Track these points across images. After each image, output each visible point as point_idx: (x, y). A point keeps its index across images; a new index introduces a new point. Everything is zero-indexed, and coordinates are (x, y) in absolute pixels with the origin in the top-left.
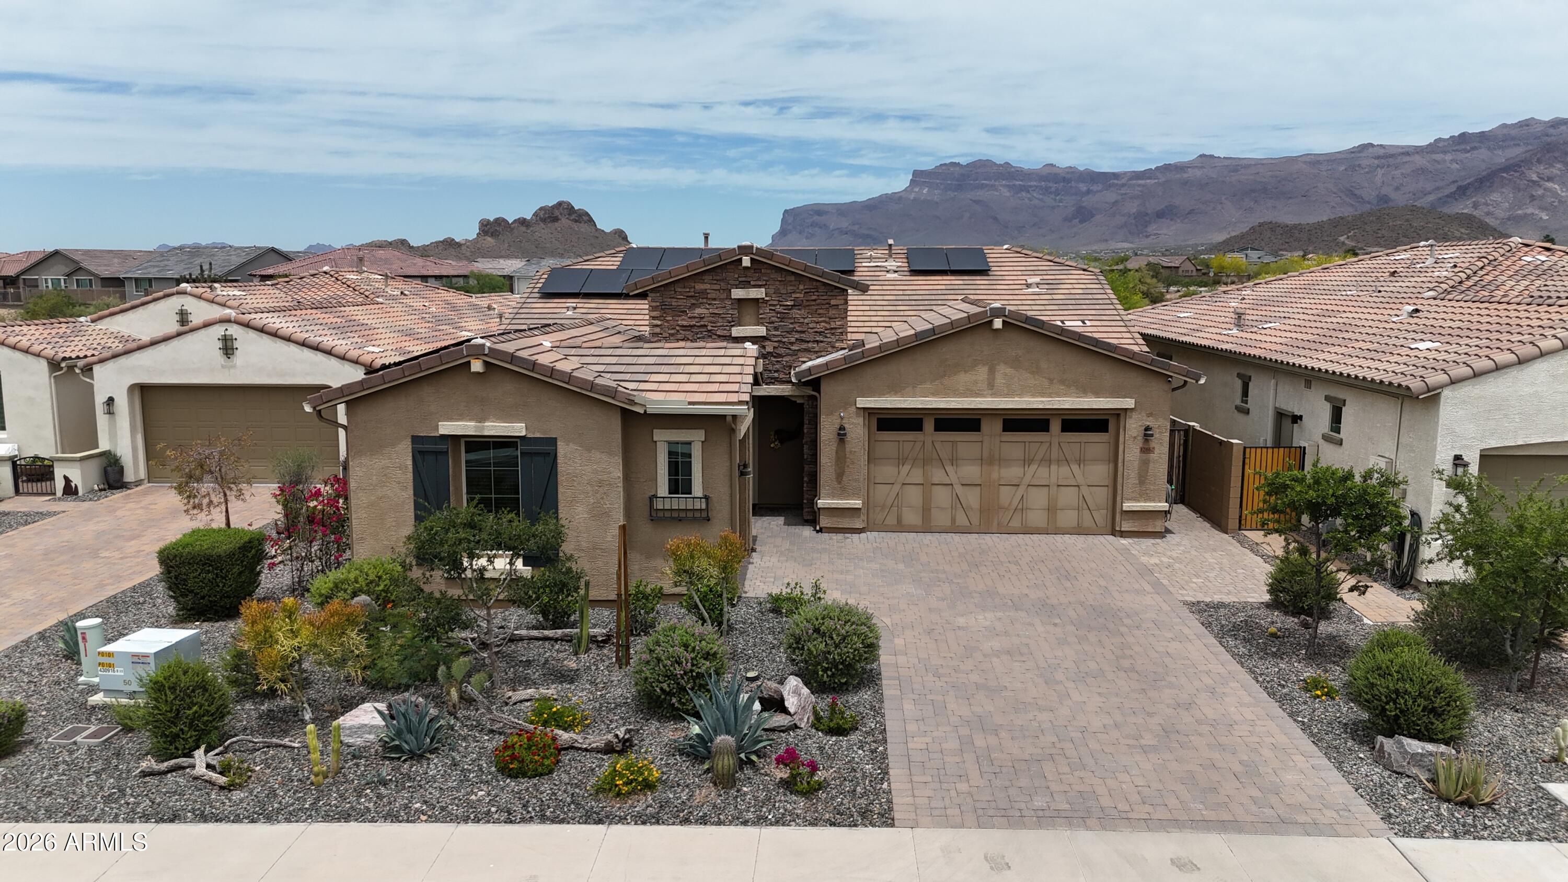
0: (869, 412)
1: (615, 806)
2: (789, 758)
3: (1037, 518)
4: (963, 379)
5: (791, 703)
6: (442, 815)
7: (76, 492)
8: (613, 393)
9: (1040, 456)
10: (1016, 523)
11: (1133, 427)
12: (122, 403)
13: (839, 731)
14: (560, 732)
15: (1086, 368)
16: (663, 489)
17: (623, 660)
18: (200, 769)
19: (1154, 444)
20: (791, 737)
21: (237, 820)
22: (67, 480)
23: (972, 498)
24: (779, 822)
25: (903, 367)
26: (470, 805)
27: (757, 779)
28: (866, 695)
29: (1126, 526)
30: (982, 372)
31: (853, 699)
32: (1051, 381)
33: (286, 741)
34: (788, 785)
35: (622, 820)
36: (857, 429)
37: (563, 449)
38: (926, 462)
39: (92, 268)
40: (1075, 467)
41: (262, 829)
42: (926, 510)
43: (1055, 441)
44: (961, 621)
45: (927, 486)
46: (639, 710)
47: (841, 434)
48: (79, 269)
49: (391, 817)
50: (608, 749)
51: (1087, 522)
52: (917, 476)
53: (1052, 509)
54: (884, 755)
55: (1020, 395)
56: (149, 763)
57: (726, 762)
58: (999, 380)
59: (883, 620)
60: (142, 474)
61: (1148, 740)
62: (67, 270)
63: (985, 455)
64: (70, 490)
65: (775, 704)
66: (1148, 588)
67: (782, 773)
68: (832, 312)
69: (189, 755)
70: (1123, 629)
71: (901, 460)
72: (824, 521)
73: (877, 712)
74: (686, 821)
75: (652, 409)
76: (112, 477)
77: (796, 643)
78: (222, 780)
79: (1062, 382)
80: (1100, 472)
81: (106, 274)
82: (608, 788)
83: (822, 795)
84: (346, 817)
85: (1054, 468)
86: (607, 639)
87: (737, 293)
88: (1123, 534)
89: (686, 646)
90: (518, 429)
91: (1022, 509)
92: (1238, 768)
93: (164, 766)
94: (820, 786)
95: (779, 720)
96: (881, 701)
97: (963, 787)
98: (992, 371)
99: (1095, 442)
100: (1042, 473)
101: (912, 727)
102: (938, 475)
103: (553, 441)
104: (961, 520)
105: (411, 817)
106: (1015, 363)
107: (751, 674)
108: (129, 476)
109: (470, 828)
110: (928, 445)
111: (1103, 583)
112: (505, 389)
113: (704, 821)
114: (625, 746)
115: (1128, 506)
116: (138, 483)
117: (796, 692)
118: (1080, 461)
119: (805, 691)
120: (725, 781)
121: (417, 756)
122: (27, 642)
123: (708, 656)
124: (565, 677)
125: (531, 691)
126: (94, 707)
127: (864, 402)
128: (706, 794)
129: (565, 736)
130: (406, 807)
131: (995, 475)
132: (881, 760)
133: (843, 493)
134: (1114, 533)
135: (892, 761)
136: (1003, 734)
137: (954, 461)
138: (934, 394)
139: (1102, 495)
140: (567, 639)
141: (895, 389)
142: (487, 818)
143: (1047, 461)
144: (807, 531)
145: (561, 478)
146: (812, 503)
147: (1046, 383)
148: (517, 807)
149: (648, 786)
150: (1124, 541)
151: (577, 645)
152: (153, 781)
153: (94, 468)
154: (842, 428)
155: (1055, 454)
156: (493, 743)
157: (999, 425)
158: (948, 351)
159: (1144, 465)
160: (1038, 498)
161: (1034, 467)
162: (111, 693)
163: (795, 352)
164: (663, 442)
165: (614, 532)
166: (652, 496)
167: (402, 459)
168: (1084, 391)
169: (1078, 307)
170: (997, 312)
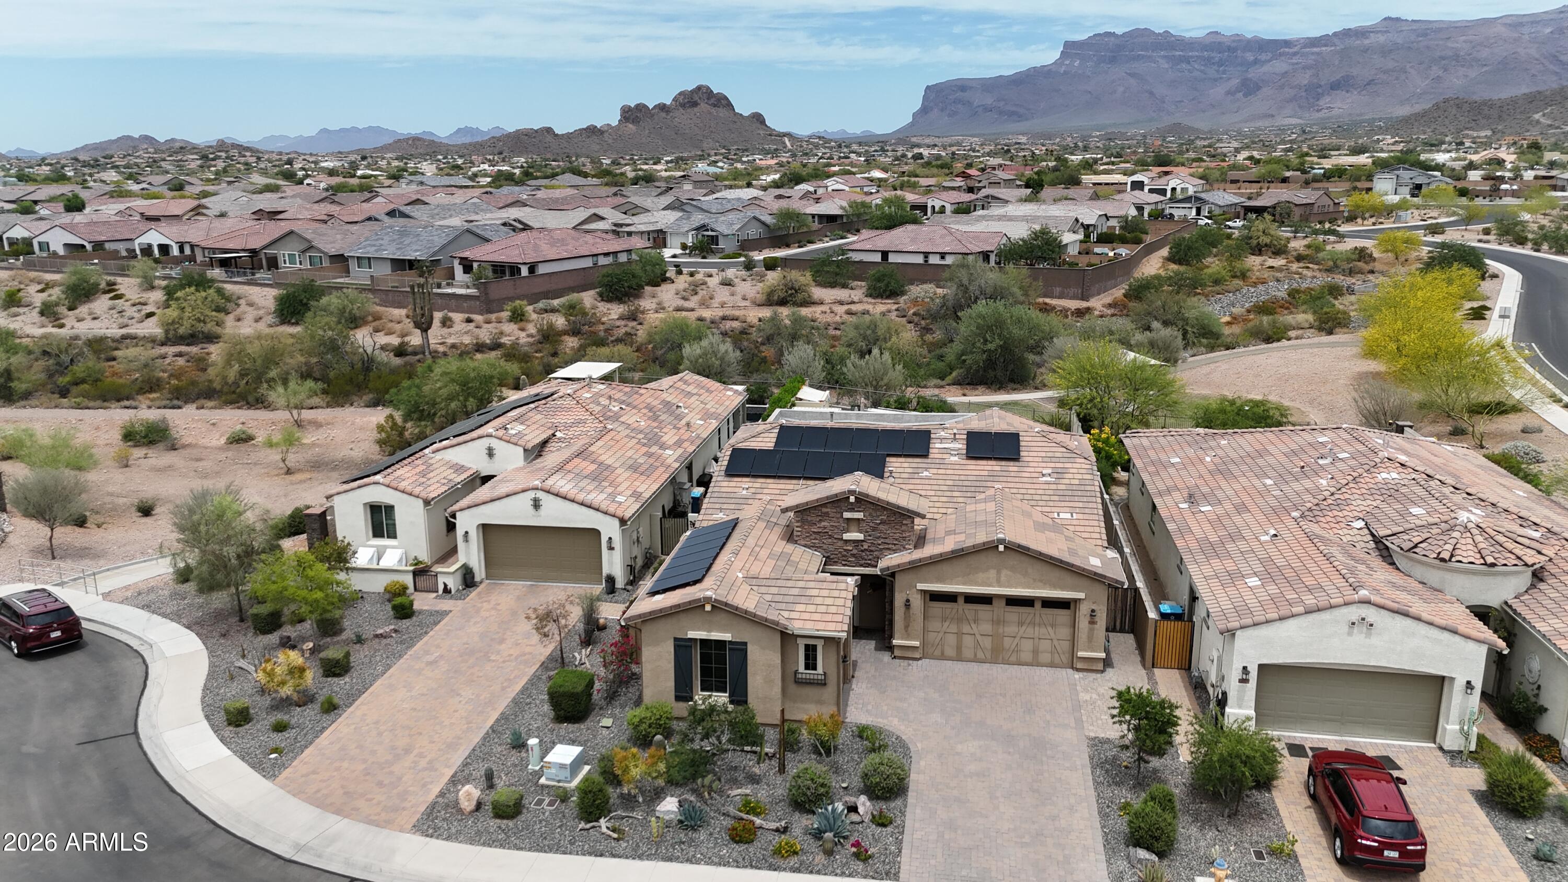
0: (924, 592)
1: (781, 862)
2: (857, 844)
3: (1026, 656)
4: (981, 576)
5: (861, 810)
6: (710, 862)
7: (450, 592)
8: (777, 624)
9: (1028, 621)
10: (1013, 659)
11: (1084, 609)
12: (474, 535)
13: (883, 825)
14: (755, 819)
15: (1056, 574)
16: (801, 668)
17: (782, 769)
18: (604, 830)
19: (1097, 619)
20: (860, 828)
21: (627, 858)
22: (445, 585)
23: (987, 643)
24: (850, 875)
25: (946, 568)
26: (721, 857)
27: (843, 852)
28: (899, 802)
29: (1079, 666)
30: (992, 574)
31: (892, 805)
32: (1034, 580)
33: (634, 814)
34: (857, 856)
35: (785, 869)
36: (917, 602)
37: (750, 648)
38: (959, 620)
39: (320, 246)
40: (1050, 629)
41: (637, 863)
42: (959, 648)
43: (1038, 614)
44: (959, 748)
45: (959, 634)
46: (790, 805)
47: (907, 605)
48: (311, 248)
49: (689, 861)
50: (777, 830)
51: (1057, 660)
52: (953, 628)
53: (1036, 652)
54: (901, 841)
55: (1015, 588)
56: (582, 825)
57: (829, 845)
58: (1003, 578)
59: (917, 746)
60: (483, 576)
61: (1027, 839)
62: (302, 247)
63: (995, 618)
64: (447, 590)
65: (853, 809)
66: (1073, 724)
67: (854, 849)
68: (904, 528)
69: (597, 820)
70: (1044, 759)
71: (944, 619)
72: (897, 653)
73: (903, 813)
74: (811, 872)
75: (796, 632)
76: (469, 581)
77: (865, 776)
78: (615, 836)
79: (1041, 581)
80: (1065, 632)
81: (333, 252)
82: (777, 852)
83: (870, 861)
84: (670, 859)
85: (1037, 628)
86: (774, 755)
87: (847, 515)
88: (1078, 670)
89: (812, 780)
90: (727, 637)
91: (1017, 650)
92: (1061, 858)
93: (588, 826)
94: (870, 857)
95: (854, 817)
96: (906, 806)
97: (933, 862)
98: (999, 572)
99: (1062, 615)
100: (1030, 631)
101: (917, 825)
102: (966, 629)
103: (745, 644)
104: (980, 655)
105: (698, 862)
106: (1012, 568)
107: (844, 785)
108: (477, 579)
109: (722, 869)
110: (960, 611)
111: (1048, 717)
112: (721, 618)
113: (818, 872)
114: (785, 830)
115: (1080, 654)
116: (481, 582)
117: (864, 804)
118: (1053, 626)
119: (868, 804)
120: (829, 853)
121: (694, 828)
122: (487, 733)
123: (823, 785)
124: (754, 780)
125: (739, 791)
126: (542, 786)
127: (921, 586)
128: (820, 858)
129: (758, 821)
130: (694, 856)
131: (1001, 631)
132: (899, 842)
133: (908, 637)
134: (1072, 668)
135: (905, 845)
136: (959, 832)
137: (976, 621)
138: (964, 585)
139: (1066, 645)
140: (755, 752)
141: (940, 580)
142: (727, 864)
143: (1033, 624)
144: (886, 657)
145: (749, 661)
146: (890, 642)
147: (1031, 582)
148: (740, 860)
149: (796, 853)
150: (1077, 675)
151: (761, 758)
152: (585, 833)
153: (459, 576)
154: (908, 601)
155: (1037, 619)
156: (728, 823)
157: (1004, 602)
158: (973, 561)
159: (1091, 631)
160: (1027, 646)
161: (1024, 628)
162: (547, 779)
163: (881, 550)
164: (801, 643)
165: (776, 690)
166: (796, 672)
167: (669, 648)
168: (1054, 586)
169: (1072, 499)
170: (1001, 541)
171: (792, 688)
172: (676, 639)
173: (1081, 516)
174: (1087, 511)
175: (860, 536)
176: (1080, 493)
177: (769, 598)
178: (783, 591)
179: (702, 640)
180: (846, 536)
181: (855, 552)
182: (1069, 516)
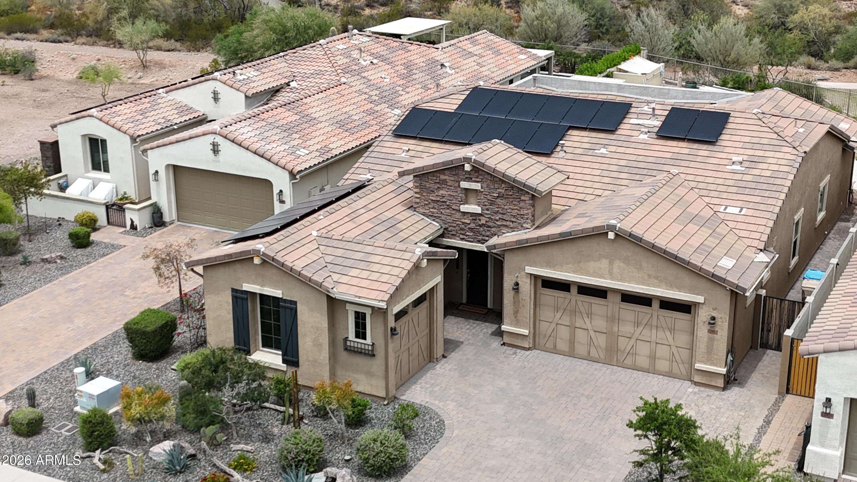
0: (534, 276)
3: (643, 361)
4: (592, 265)
7: (136, 228)
9: (645, 322)
10: (629, 361)
11: (704, 315)
12: (163, 175)
14: (236, 474)
15: (673, 271)
16: (352, 336)
18: (96, 461)
19: (717, 328)
22: (132, 221)
23: (601, 340)
25: (555, 252)
29: (697, 379)
30: (604, 263)
32: (649, 276)
36: (527, 286)
37: (299, 308)
38: (572, 312)
40: (668, 333)
42: (572, 343)
43: (655, 314)
45: (572, 328)
47: (517, 287)
51: (676, 370)
52: (566, 320)
53: (653, 357)
55: (629, 282)
56: (80, 453)
58: (616, 270)
63: (610, 314)
64: (133, 227)
69: (94, 451)
71: (556, 308)
72: (506, 339)
75: (337, 296)
76: (157, 221)
78: (103, 467)
79: (656, 278)
80: (684, 339)
85: (654, 331)
87: (464, 185)
88: (695, 383)
90: (278, 293)
91: (633, 353)
93: (86, 454)
98: (611, 263)
99: (682, 318)
100: (647, 334)
102: (579, 322)
103: (295, 303)
104: (594, 354)
106: (626, 260)
107: (347, 458)
108: (166, 219)
110: (573, 302)
112: (270, 273)
115: (699, 365)
116: (171, 223)
118: (672, 330)
127: (530, 270)
131: (615, 329)
133: (517, 323)
134: (691, 380)
137: (589, 314)
138: (574, 272)
141: (549, 265)
143: (650, 325)
144: (496, 342)
145: (299, 322)
147: (646, 277)
151: (286, 419)
153: (148, 214)
154: (517, 283)
155: (654, 322)
157: (619, 298)
158: (584, 246)
159: (711, 341)
160: (644, 349)
161: (640, 328)
162: (82, 407)
163: (499, 226)
164: (351, 310)
165: (325, 355)
166: (346, 339)
167: (228, 298)
168: (671, 286)
169: (752, 192)
170: (612, 228)
171: (343, 355)
172: (234, 290)
173: (751, 212)
174: (762, 207)
175: (477, 209)
176: (765, 187)
177: (329, 259)
178: (348, 254)
179: (261, 295)
180: (464, 208)
181: (472, 225)
182: (736, 210)
